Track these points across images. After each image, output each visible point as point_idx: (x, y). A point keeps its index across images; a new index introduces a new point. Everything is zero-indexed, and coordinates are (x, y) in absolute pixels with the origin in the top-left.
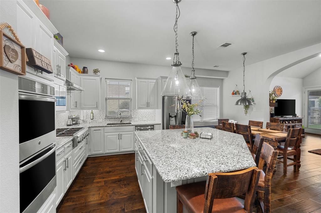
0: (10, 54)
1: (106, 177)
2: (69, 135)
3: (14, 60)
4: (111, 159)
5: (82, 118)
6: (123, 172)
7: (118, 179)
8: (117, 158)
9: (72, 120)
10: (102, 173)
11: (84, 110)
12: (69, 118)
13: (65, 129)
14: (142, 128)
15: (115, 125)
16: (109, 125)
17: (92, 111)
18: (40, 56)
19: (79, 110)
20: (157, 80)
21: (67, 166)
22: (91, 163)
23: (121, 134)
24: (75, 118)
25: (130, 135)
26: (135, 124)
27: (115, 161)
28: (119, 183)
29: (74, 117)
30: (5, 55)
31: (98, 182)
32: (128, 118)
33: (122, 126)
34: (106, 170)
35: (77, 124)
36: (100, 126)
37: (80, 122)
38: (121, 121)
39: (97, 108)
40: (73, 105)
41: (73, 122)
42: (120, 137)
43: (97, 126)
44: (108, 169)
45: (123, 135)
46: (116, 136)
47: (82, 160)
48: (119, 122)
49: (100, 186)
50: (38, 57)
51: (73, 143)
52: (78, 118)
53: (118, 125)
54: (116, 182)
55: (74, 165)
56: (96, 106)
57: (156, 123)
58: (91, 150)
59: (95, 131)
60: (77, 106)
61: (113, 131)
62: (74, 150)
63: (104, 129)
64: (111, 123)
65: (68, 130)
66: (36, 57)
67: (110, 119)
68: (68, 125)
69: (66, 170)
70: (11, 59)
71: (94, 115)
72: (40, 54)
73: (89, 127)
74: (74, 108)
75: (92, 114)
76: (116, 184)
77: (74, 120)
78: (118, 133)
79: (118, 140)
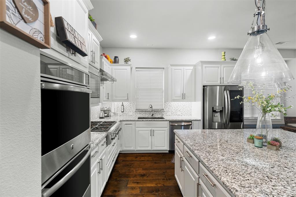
0: (23, 6)
1: (140, 183)
2: (102, 130)
3: (30, 19)
4: (143, 158)
5: (113, 111)
6: (160, 178)
7: (155, 187)
8: (150, 158)
9: (104, 112)
10: (135, 176)
11: (115, 102)
12: (102, 110)
13: (98, 122)
14: (176, 125)
15: (147, 120)
16: (140, 119)
17: (123, 104)
18: (72, 30)
19: (110, 102)
20: (195, 66)
21: (101, 168)
22: (123, 161)
23: (153, 130)
24: (107, 110)
25: (164, 132)
26: (169, 120)
27: (148, 161)
28: (157, 193)
29: (105, 109)
30: (14, 6)
31: (133, 188)
32: (159, 111)
33: (155, 121)
34: (140, 173)
35: (109, 116)
36: (131, 119)
37: (111, 115)
38: (153, 114)
39: (127, 100)
40: (105, 97)
41: (105, 114)
42: (152, 133)
43: (128, 119)
44: (141, 171)
45: (155, 132)
46: (148, 132)
47: (114, 158)
48: (150, 116)
49: (135, 195)
50: (70, 30)
51: (107, 140)
52: (109, 111)
53: (150, 120)
54: (153, 192)
55: (107, 165)
56: (127, 98)
57: (194, 119)
58: (122, 145)
59: (126, 125)
60: (109, 98)
61: (145, 126)
62: (107, 147)
63: (135, 123)
64: (142, 116)
65: (101, 123)
66: (67, 30)
67: (141, 112)
68: (101, 118)
69: (100, 173)
70: (25, 16)
71: (124, 107)
72: (72, 28)
73: (121, 121)
74: (106, 100)
75: (122, 106)
76: (154, 194)
77: (105, 112)
78: (151, 129)
79: (150, 137)
